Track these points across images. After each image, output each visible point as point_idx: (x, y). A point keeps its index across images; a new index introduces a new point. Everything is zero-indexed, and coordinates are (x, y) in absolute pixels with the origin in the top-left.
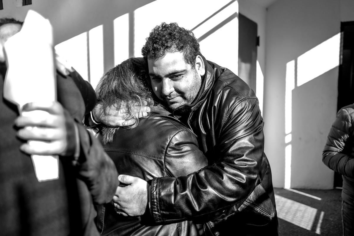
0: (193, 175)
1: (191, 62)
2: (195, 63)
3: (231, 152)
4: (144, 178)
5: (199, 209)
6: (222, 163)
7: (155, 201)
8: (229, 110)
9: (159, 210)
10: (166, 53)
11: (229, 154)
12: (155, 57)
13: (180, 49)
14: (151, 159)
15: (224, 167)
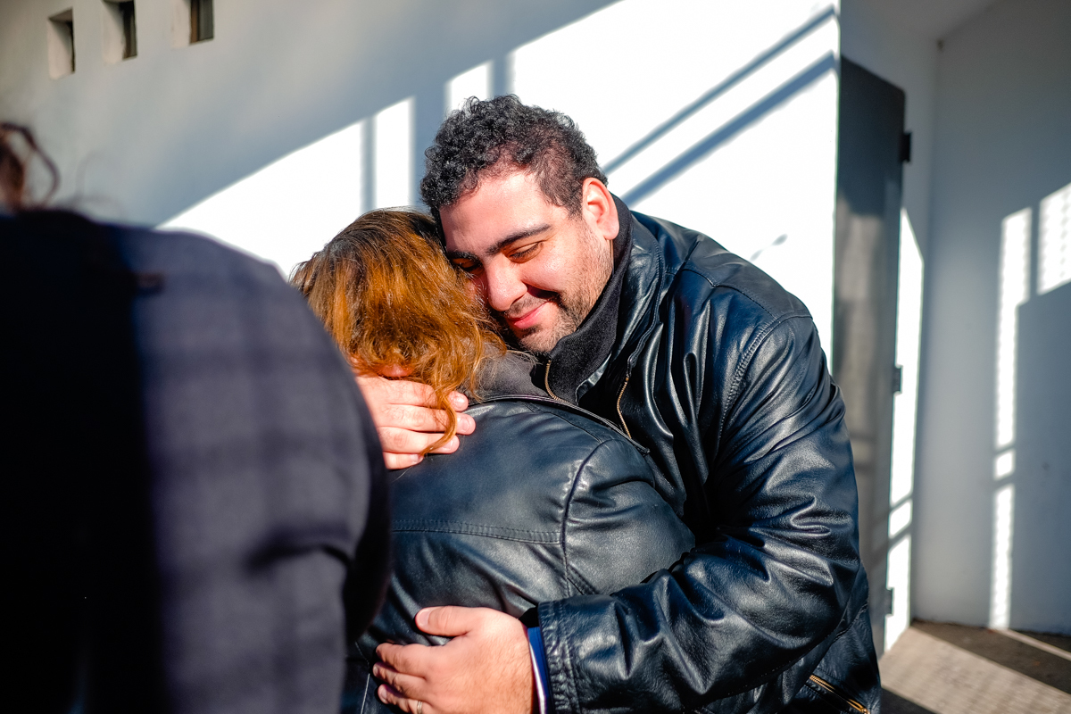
0: (665, 579)
1: (565, 200)
2: (579, 202)
3: (771, 490)
4: (504, 608)
5: (705, 686)
6: (752, 530)
7: (561, 677)
8: (740, 357)
9: (578, 706)
10: (481, 180)
11: (768, 497)
12: (452, 198)
13: (525, 162)
14: (519, 544)
15: (763, 544)
